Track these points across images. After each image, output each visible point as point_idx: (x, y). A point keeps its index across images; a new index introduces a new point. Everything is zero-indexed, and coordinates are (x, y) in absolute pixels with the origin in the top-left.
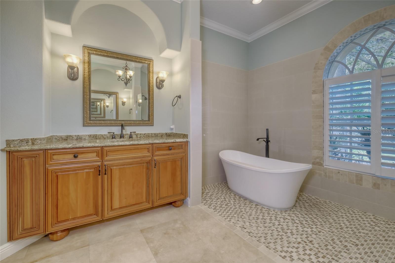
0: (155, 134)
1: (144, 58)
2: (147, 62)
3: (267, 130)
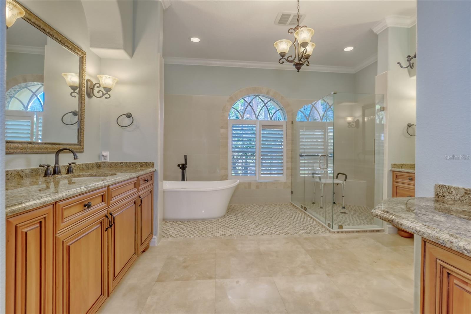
0: (86, 165)
1: (77, 46)
2: (80, 54)
3: (185, 156)
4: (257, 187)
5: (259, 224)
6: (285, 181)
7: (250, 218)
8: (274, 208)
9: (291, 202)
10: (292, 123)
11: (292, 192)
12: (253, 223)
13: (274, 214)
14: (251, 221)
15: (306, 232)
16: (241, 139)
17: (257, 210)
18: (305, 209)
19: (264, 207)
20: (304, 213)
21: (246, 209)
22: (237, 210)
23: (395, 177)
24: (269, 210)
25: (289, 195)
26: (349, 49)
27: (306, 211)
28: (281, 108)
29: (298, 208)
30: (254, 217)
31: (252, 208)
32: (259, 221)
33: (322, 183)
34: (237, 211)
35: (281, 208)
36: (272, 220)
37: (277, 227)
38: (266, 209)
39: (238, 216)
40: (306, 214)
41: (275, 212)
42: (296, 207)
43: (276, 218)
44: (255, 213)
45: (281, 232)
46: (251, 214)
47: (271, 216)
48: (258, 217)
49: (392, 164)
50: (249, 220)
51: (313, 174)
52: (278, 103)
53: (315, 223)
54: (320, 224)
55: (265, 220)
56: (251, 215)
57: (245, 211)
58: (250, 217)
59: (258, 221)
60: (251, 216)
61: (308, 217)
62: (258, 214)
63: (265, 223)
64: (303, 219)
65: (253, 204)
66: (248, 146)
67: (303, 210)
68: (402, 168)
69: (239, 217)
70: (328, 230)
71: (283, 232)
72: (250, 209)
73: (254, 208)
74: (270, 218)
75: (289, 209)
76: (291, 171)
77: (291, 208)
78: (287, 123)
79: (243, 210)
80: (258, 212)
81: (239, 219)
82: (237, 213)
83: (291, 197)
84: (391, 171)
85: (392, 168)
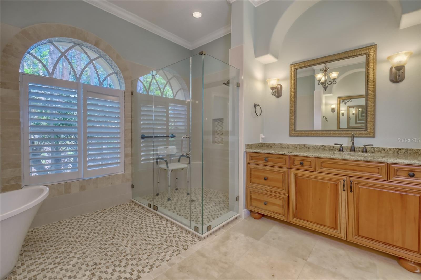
4: (82, 188)
5: (96, 264)
6: (123, 173)
7: (75, 253)
8: (112, 217)
9: (131, 199)
10: (132, 94)
11: (133, 186)
12: (84, 267)
13: (116, 228)
14: (79, 261)
15: (173, 252)
16: (49, 112)
17: (85, 229)
18: (156, 208)
19: (96, 218)
20: (155, 214)
21: (64, 231)
22: (45, 241)
23: (249, 158)
24: (105, 222)
25: (129, 191)
26: (197, 15)
27: (157, 211)
28: (116, 72)
29: (143, 207)
30: (83, 247)
31: (75, 226)
32: (94, 256)
33: (169, 170)
34: (44, 244)
35: (121, 213)
36: (117, 244)
37: (129, 257)
38: (99, 221)
39: (48, 258)
40: (158, 215)
41: (116, 224)
42: (140, 206)
43: (121, 238)
44: (84, 237)
45: (140, 268)
46: (76, 242)
47: (112, 236)
48: (90, 245)
49: (246, 145)
50: (75, 260)
51: (157, 159)
52: (112, 63)
53: (175, 228)
54: (182, 228)
55: (105, 249)
56: (77, 245)
57: (62, 238)
58: (76, 251)
59: (92, 255)
60: (77, 248)
61: (163, 220)
62: (88, 238)
63: (106, 255)
64: (157, 226)
65: (75, 217)
66: (60, 123)
67: (151, 209)
68: (252, 148)
69: (50, 260)
70: (195, 236)
71: (143, 267)
72: (71, 230)
73: (77, 226)
74: (111, 241)
75: (133, 212)
76: (131, 158)
77: (135, 209)
78: (125, 93)
79: (58, 237)
80: (88, 231)
81: (52, 266)
82: (45, 250)
83: (131, 192)
84: (245, 152)
85: (246, 149)
